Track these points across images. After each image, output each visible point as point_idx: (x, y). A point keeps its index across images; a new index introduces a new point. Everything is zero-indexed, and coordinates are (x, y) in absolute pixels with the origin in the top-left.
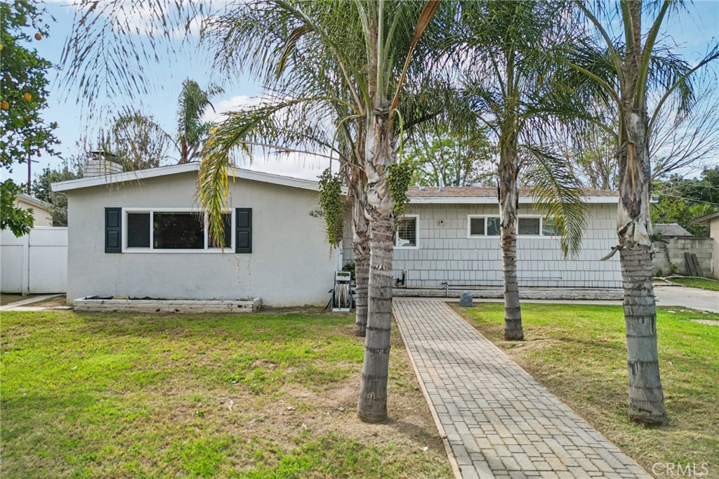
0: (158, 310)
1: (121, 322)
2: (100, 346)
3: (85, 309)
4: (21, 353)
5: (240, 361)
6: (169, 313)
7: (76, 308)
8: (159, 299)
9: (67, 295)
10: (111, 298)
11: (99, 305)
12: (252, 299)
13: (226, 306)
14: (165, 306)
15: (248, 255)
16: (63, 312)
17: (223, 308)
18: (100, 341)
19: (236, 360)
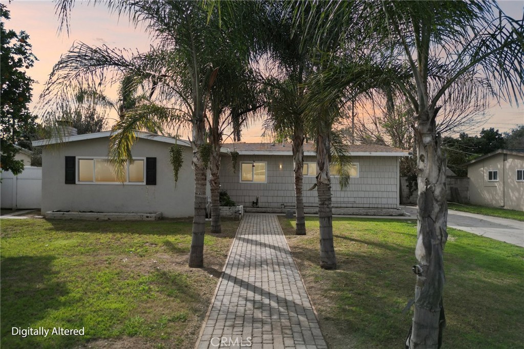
0: (98, 219)
1: (74, 225)
2: (60, 236)
3: (53, 218)
4: (17, 239)
5: (137, 243)
6: (104, 221)
7: (47, 217)
8: (99, 212)
9: (42, 210)
10: (68, 212)
11: (61, 215)
12: (155, 213)
13: (139, 217)
14: (101, 216)
15: (154, 186)
16: (39, 219)
17: (137, 218)
18: (61, 234)
19: (135, 243)
